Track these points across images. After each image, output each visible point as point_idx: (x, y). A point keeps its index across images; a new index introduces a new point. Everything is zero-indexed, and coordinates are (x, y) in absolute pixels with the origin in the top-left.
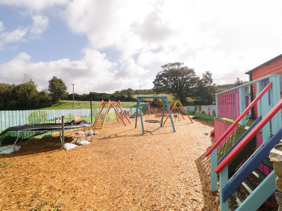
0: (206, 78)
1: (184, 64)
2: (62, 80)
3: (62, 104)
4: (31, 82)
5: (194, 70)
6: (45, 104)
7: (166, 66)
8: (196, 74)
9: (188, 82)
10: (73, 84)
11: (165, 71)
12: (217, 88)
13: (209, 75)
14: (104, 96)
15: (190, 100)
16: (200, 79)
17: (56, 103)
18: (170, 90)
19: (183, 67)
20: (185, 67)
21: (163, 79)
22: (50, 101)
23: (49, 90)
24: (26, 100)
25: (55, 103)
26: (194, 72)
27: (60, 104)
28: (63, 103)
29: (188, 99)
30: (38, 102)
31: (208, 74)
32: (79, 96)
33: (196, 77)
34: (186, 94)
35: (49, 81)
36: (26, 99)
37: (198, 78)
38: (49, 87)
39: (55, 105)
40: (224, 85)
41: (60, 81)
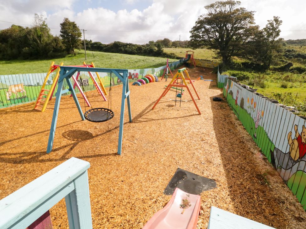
0: (271, 28)
1: (240, 2)
2: (75, 23)
3: (77, 55)
4: (43, 25)
5: (254, 15)
6: (59, 54)
7: (212, 6)
8: (255, 21)
9: (239, 34)
10: (84, 30)
11: (210, 14)
12: (286, 44)
13: (277, 24)
14: (129, 48)
15: (237, 60)
16: (261, 29)
17: (71, 53)
18: (212, 45)
19: (238, 8)
20: (241, 8)
21: (204, 27)
22: (64, 50)
23: (61, 36)
24: (38, 48)
25: (69, 54)
26: (253, 18)
27: (75, 55)
28: (79, 54)
29: (234, 59)
30: (51, 51)
31: (276, 20)
32: (102, 45)
33: (254, 25)
34: (233, 51)
35: (61, 24)
36: (38, 46)
37: (257, 27)
38: (61, 32)
39: (69, 55)
40: (298, 40)
41: (74, 25)
